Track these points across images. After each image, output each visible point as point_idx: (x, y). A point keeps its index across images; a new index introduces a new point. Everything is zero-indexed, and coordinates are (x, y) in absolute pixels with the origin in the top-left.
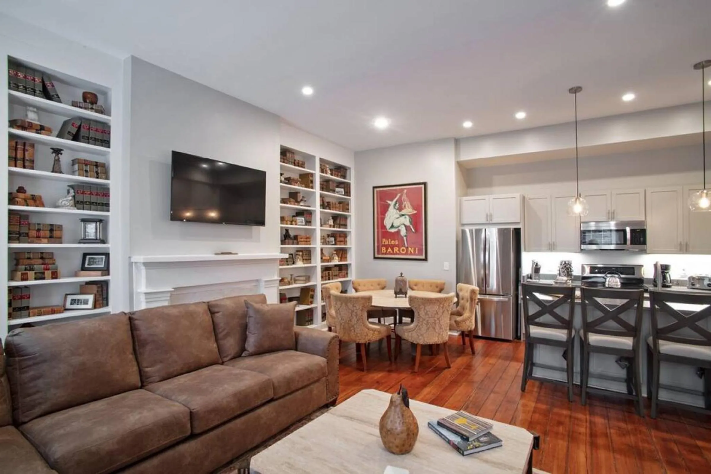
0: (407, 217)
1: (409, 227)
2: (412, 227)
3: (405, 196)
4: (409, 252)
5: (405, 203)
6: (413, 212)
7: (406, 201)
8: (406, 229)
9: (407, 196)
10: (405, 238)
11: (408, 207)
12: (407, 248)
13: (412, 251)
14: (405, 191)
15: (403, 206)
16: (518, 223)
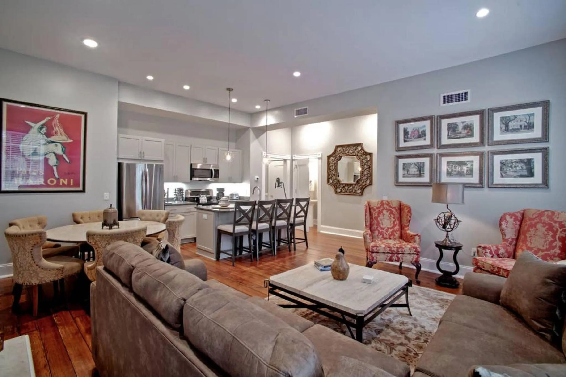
0: (60, 146)
1: (62, 156)
2: (65, 156)
3: (57, 121)
4: (61, 184)
5: (57, 128)
6: (67, 140)
7: (58, 127)
8: (57, 158)
9: (59, 122)
10: (55, 168)
11: (61, 134)
12: (58, 180)
13: (66, 183)
14: (58, 116)
15: (54, 131)
16: (162, 161)
